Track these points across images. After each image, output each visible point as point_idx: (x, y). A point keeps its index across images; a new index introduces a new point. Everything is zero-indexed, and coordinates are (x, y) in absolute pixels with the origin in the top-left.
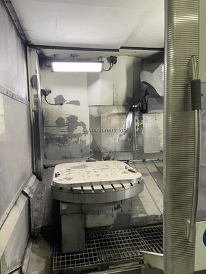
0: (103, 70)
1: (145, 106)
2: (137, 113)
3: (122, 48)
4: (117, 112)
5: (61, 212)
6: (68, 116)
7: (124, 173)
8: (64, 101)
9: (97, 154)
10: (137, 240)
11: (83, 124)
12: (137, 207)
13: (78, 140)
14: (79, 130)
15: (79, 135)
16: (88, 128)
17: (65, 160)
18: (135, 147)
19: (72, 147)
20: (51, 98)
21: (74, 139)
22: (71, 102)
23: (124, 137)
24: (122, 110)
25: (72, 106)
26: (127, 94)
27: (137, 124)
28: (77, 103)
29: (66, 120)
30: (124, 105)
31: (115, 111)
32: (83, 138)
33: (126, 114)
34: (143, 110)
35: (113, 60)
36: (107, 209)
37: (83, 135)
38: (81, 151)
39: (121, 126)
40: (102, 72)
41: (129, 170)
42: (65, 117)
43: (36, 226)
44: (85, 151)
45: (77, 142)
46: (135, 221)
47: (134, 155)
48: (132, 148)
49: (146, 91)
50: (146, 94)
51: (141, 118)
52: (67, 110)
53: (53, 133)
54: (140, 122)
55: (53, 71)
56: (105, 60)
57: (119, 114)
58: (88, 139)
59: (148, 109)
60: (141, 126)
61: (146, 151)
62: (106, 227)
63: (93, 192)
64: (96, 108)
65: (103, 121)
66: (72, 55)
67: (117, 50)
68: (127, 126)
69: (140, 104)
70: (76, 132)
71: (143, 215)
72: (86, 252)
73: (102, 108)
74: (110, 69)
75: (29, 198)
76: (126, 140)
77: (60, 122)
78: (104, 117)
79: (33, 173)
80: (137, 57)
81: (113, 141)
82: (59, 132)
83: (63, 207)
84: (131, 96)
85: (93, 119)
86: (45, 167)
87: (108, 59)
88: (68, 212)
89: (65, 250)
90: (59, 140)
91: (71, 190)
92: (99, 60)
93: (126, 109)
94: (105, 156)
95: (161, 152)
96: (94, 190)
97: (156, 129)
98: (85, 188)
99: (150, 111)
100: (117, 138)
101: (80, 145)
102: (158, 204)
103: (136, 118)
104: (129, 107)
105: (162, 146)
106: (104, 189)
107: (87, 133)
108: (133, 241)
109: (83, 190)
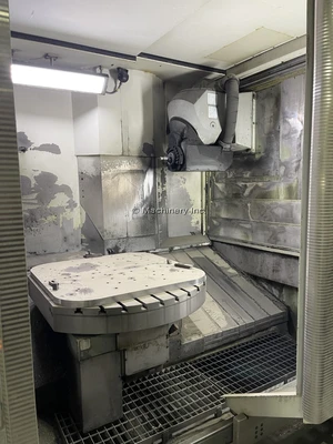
0: (105, 92)
2: (159, 171)
3: (142, 55)
4: (128, 168)
5: (80, 356)
6: (37, 174)
7: (172, 270)
8: (29, 143)
9: (96, 243)
10: (198, 380)
11: (66, 189)
13: (58, 220)
14: (60, 200)
15: (60, 209)
16: (77, 197)
17: (35, 259)
18: (158, 227)
19: (47, 234)
21: (51, 218)
22: (45, 148)
24: (136, 166)
25: (46, 155)
26: (144, 137)
27: (159, 190)
28: (54, 149)
29: (33, 182)
30: (140, 157)
31: (126, 166)
32: (68, 214)
33: (144, 173)
34: (179, 165)
35: (121, 75)
36: (160, 336)
37: (68, 210)
38: (65, 239)
39: (135, 192)
40: (103, 94)
41: (176, 265)
42: (31, 175)
44: (72, 240)
45: (56, 223)
46: (187, 349)
47: (156, 240)
48: (153, 231)
49: (182, 134)
50: (182, 139)
51: (164, 180)
52: (35, 163)
54: (163, 186)
56: (106, 71)
57: (132, 172)
58: (77, 218)
59: (188, 163)
60: (164, 192)
61: (171, 234)
62: (157, 368)
63: (143, 309)
64: (91, 160)
65: (106, 183)
66: (46, 56)
67: (133, 58)
68: (146, 194)
69: (172, 154)
70: (54, 204)
71: (195, 338)
72: (123, 419)
73: (103, 161)
74: (115, 91)
76: (145, 217)
78: (107, 176)
81: (122, 219)
83: (84, 345)
84: (151, 142)
85: (86, 179)
87: (111, 71)
88: (92, 353)
89: (87, 427)
91: (101, 311)
92: (94, 70)
93: (144, 162)
94: (110, 246)
95: (193, 233)
96: (144, 305)
97: (185, 196)
98: (127, 304)
99: (189, 167)
100: (131, 213)
101: (62, 228)
102: (213, 316)
103: (159, 179)
104: (148, 159)
105: (193, 225)
106: (162, 302)
107: (75, 205)
108: (193, 382)
109: (124, 308)
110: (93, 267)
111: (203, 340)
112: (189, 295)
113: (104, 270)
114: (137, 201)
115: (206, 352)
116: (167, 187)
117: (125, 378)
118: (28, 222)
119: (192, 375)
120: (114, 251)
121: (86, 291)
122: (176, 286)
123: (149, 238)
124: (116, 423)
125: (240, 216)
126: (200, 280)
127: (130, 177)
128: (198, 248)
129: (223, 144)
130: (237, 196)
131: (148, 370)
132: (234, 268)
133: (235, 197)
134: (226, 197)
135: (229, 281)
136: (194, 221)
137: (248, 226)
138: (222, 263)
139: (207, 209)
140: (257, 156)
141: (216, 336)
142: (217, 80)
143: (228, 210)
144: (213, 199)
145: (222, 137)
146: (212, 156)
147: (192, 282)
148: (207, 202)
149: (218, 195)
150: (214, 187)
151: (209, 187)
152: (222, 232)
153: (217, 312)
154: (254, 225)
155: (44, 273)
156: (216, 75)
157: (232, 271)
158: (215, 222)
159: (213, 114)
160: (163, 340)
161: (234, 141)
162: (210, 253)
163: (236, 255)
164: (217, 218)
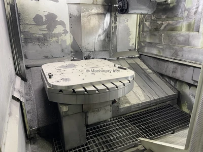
2: (113, 14)
4: (96, 12)
5: (62, 114)
6: (46, 14)
9: (78, 53)
11: (62, 23)
13: (58, 40)
14: (59, 29)
15: (60, 34)
16: (68, 29)
17: (47, 60)
18: (111, 47)
19: (52, 47)
21: (54, 39)
23: (102, 37)
24: (101, 10)
27: (113, 25)
29: (44, 18)
30: (103, 5)
31: (95, 10)
32: (64, 37)
33: (104, 14)
36: (107, 106)
37: (63, 35)
38: (63, 50)
39: (99, 26)
41: (119, 68)
42: (43, 14)
43: (31, 128)
44: (66, 51)
45: (58, 42)
46: (122, 111)
47: (110, 53)
48: (109, 48)
51: (116, 20)
52: (45, 7)
53: (32, 32)
54: (115, 23)
57: (98, 14)
58: (68, 39)
59: (129, 9)
60: (116, 27)
61: (118, 50)
62: (105, 121)
63: (97, 92)
64: (75, 6)
65: (84, 20)
68: (105, 27)
69: (121, 3)
70: (56, 31)
73: (82, 7)
75: (21, 102)
76: (104, 40)
77: (38, 20)
78: (84, 16)
79: (17, 74)
81: (93, 40)
82: (38, 31)
83: (64, 109)
85: (73, 18)
86: (28, 68)
89: (67, 147)
90: (38, 39)
91: (73, 92)
93: (105, 9)
94: (85, 55)
95: (130, 50)
96: (97, 90)
97: (127, 30)
98: (88, 89)
99: (131, 11)
100: (97, 38)
101: (61, 45)
102: (137, 94)
103: (113, 19)
104: (107, 7)
105: (131, 45)
106: (108, 89)
107: (67, 32)
109: (86, 91)
110: (74, 66)
111: (131, 106)
112: (124, 85)
113: (79, 68)
114: (101, 31)
115: (132, 112)
116: (118, 24)
117: (87, 126)
118: (42, 40)
119: (124, 124)
120: (88, 58)
121: (66, 80)
122: (118, 80)
123: (106, 52)
124: (83, 146)
125: (157, 41)
126: (131, 77)
127: (97, 17)
128: (132, 58)
130: (157, 29)
132: (151, 69)
133: (155, 30)
134: (150, 30)
135: (147, 76)
136: (131, 43)
137: (161, 47)
138: (144, 66)
139: (139, 37)
140: (171, 5)
141: (138, 104)
143: (150, 37)
144: (143, 31)
146: (144, 5)
147: (126, 78)
148: (139, 33)
149: (146, 29)
150: (144, 25)
151: (141, 24)
152: (146, 50)
153: (139, 92)
154: (165, 46)
155: (47, 68)
157: (150, 71)
158: (143, 44)
160: (109, 108)
162: (139, 61)
163: (152, 63)
164: (144, 42)
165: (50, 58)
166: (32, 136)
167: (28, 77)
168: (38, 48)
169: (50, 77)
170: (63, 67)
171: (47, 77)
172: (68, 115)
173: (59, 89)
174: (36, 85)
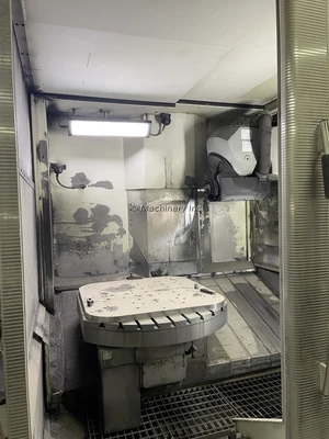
0: (150, 134)
1: (217, 190)
2: (201, 201)
3: (180, 101)
4: (171, 199)
5: (103, 365)
6: (93, 206)
7: (196, 295)
8: (88, 181)
9: (141, 267)
10: (219, 403)
11: (117, 219)
12: (214, 349)
13: (110, 245)
14: (112, 228)
15: (112, 236)
16: (126, 226)
17: (89, 278)
18: (200, 254)
19: (100, 257)
20: (66, 177)
21: (103, 244)
22: (100, 184)
23: (183, 239)
24: (179, 196)
25: (101, 190)
26: (185, 172)
27: (201, 218)
28: (107, 185)
29: (90, 213)
30: (182, 189)
31: (169, 197)
32: (118, 240)
33: (186, 203)
34: (215, 196)
35: (164, 120)
36: (176, 355)
37: (118, 237)
38: (115, 262)
39: (177, 221)
40: (148, 137)
41: (202, 290)
42: (88, 208)
43: (53, 391)
44: (121, 263)
45: (108, 248)
46: (212, 371)
47: (198, 265)
48: (196, 256)
49: (218, 168)
50: (218, 173)
51: (206, 209)
52: (92, 197)
53: (69, 234)
54: (205, 214)
55: (70, 135)
56: (152, 118)
57: (174, 202)
58: (126, 243)
59: (222, 194)
60: (207, 221)
61: (215, 260)
62: (175, 384)
63: (156, 328)
64: (139, 193)
66: (101, 111)
67: (173, 105)
68: (188, 222)
69: (209, 187)
70: (106, 231)
71: (224, 362)
72: (142, 428)
73: (148, 194)
74: (160, 133)
75: (43, 344)
76: (187, 243)
77: (80, 216)
79: (40, 301)
80: (200, 115)
81: (167, 243)
82: (78, 233)
83: (106, 355)
84: (192, 175)
86: (57, 291)
87: (156, 117)
88: (113, 364)
89: (109, 428)
90: (79, 246)
91: (118, 326)
92: (142, 118)
93: (186, 194)
94: (153, 270)
95: (237, 259)
96: (157, 324)
97: (229, 225)
99: (224, 197)
100: (173, 240)
101: (113, 253)
102: (244, 342)
103: (200, 207)
104: (189, 191)
105: (238, 251)
106: (173, 323)
107: (125, 232)
108: (213, 404)
109: (139, 325)
110: (130, 288)
111: (229, 364)
112: (202, 318)
113: (135, 291)
114: (179, 228)
115: (230, 378)
116: (210, 215)
117: (143, 390)
118: (85, 246)
119: (215, 397)
120: (158, 274)
121: (112, 309)
123: (191, 263)
128: (242, 274)
129: (259, 175)
131: (165, 385)
134: (269, 225)
135: (269, 308)
136: (238, 248)
138: (264, 290)
139: (252, 236)
141: (245, 362)
142: (256, 114)
143: (271, 238)
144: (257, 226)
145: (257, 169)
146: (249, 186)
147: (208, 307)
148: (251, 229)
149: (262, 223)
150: (258, 215)
151: (253, 214)
152: (265, 259)
153: (249, 338)
155: (88, 292)
156: (254, 110)
157: (275, 299)
158: (260, 250)
159: (248, 148)
160: (180, 359)
161: (271, 172)
162: (254, 280)
164: (261, 245)
165: (94, 275)
166: (54, 406)
167: (56, 307)
168: (76, 258)
169: (89, 304)
170: (111, 289)
171: (85, 304)
172: (111, 367)
173: (100, 322)
174: (68, 321)
